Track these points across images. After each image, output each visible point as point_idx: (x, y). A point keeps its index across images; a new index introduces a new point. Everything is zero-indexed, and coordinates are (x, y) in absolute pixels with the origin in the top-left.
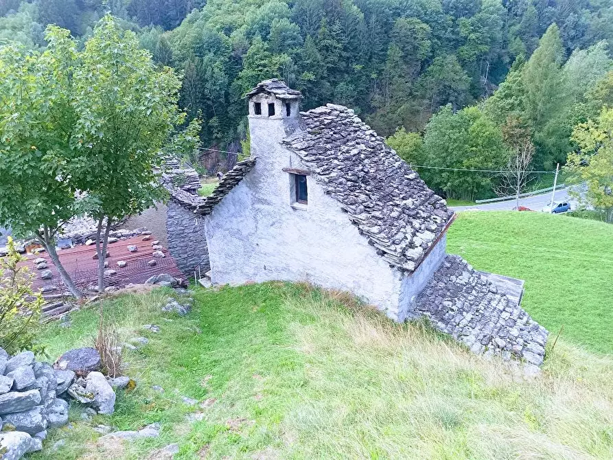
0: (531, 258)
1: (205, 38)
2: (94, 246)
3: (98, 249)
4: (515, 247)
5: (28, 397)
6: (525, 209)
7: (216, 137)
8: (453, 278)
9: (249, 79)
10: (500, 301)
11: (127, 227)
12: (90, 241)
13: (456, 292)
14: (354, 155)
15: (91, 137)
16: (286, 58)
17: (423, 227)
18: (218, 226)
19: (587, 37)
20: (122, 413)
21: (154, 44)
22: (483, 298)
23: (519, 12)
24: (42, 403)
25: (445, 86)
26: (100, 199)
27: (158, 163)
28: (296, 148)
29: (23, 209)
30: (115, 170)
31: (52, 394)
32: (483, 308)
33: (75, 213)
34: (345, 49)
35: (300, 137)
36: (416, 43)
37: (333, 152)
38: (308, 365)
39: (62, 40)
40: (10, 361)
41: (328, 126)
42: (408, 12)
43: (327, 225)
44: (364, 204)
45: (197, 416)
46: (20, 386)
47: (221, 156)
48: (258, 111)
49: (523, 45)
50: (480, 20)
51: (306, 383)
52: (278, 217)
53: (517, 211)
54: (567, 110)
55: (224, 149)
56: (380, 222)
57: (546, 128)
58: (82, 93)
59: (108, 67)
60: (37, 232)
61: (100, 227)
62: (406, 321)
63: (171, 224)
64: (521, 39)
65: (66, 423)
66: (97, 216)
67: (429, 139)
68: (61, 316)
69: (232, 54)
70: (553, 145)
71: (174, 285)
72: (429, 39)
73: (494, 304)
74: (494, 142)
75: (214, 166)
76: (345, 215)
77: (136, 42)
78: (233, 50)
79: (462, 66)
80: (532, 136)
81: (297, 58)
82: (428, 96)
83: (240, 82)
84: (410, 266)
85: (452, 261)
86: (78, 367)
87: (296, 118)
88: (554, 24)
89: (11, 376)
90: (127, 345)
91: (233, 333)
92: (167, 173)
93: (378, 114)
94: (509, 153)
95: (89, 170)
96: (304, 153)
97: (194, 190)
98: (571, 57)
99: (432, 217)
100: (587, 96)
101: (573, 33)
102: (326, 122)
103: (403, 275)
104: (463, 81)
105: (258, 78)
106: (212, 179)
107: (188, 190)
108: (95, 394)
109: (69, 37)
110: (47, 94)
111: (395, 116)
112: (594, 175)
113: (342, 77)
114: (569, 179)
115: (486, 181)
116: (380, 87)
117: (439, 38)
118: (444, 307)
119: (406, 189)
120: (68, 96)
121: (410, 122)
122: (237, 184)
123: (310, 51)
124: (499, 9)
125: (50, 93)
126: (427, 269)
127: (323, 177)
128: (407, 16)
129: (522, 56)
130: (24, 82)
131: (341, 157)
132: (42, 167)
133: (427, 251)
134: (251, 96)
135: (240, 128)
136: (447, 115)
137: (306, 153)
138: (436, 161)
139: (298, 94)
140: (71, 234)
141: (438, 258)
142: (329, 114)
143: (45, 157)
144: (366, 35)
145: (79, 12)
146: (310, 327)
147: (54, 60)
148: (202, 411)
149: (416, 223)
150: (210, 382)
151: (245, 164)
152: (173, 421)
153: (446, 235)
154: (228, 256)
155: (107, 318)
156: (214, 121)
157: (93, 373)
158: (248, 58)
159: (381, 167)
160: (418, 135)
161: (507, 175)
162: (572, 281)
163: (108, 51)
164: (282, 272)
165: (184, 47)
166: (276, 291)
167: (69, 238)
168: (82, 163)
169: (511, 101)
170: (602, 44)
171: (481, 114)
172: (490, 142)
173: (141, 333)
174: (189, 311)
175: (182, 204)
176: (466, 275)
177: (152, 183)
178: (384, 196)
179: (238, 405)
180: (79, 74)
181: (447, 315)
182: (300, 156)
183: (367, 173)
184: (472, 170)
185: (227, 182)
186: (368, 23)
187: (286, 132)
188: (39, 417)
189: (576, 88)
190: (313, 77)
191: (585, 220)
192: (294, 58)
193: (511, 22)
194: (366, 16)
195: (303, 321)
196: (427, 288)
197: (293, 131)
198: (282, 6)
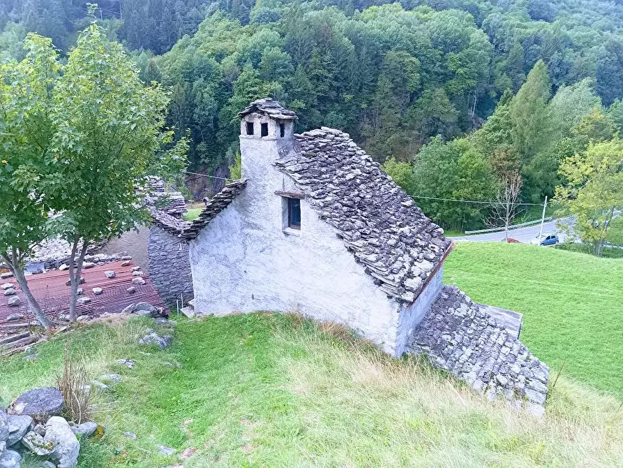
1: (196, 64)
2: (68, 272)
3: (72, 275)
4: (505, 278)
6: (514, 241)
7: (204, 162)
8: (451, 309)
9: (239, 105)
10: (499, 335)
11: (105, 252)
12: (64, 266)
13: (455, 325)
14: (350, 180)
16: (276, 86)
17: (421, 256)
18: (203, 251)
19: (571, 75)
22: (482, 331)
23: (506, 48)
25: (434, 118)
28: (290, 170)
31: (1, 446)
32: (482, 343)
33: (47, 234)
34: (336, 79)
35: (294, 160)
36: (405, 75)
37: (328, 176)
38: (304, 410)
39: (43, 49)
41: (323, 149)
42: (398, 46)
43: (320, 253)
44: (360, 230)
47: (208, 181)
48: (250, 130)
49: (510, 82)
50: (468, 56)
51: (302, 431)
52: (269, 243)
53: (506, 242)
54: (554, 143)
55: (212, 174)
56: (377, 250)
57: (533, 161)
61: (75, 250)
62: (404, 356)
63: (154, 249)
64: (508, 75)
67: (419, 169)
68: (26, 348)
69: (222, 80)
70: (541, 179)
71: (154, 315)
72: (419, 72)
73: (493, 338)
74: (483, 174)
75: (200, 191)
76: (340, 242)
78: (224, 76)
79: (450, 99)
80: (520, 169)
81: (287, 87)
82: (417, 127)
83: (229, 108)
84: (409, 297)
85: (450, 292)
86: (37, 411)
87: (290, 140)
90: (97, 383)
92: (151, 195)
93: (368, 144)
94: (497, 185)
95: (65, 187)
96: (298, 175)
97: (179, 214)
98: (558, 93)
99: (430, 246)
100: (573, 131)
101: (557, 70)
102: (321, 145)
103: (401, 306)
104: (451, 114)
106: (197, 204)
107: (173, 214)
108: (54, 444)
111: (384, 145)
112: (581, 208)
113: (333, 107)
114: (556, 212)
115: (475, 213)
116: (370, 117)
117: (428, 72)
118: (443, 341)
119: (403, 216)
121: (400, 152)
122: (226, 207)
123: (301, 79)
124: (485, 46)
126: (425, 300)
127: (318, 201)
128: (398, 50)
129: (509, 91)
131: (336, 181)
133: (426, 281)
134: (243, 116)
135: (229, 154)
136: (437, 145)
137: (300, 176)
138: (426, 191)
139: (292, 115)
140: (44, 258)
141: (435, 290)
142: (324, 137)
144: (357, 66)
146: (302, 363)
149: (414, 252)
150: (190, 427)
151: (235, 186)
153: (444, 263)
158: (238, 85)
159: (377, 193)
160: (408, 165)
161: (496, 206)
162: (563, 314)
164: (272, 302)
165: (174, 71)
166: (265, 322)
167: (42, 262)
168: (57, 180)
169: (499, 134)
170: (586, 81)
171: (470, 146)
172: (479, 174)
173: (114, 369)
174: (170, 344)
175: (167, 228)
176: (464, 307)
177: (133, 204)
178: (381, 223)
179: (224, 459)
181: (446, 349)
182: (293, 179)
183: (363, 198)
184: (462, 200)
185: (215, 205)
186: (358, 55)
187: (280, 154)
189: (563, 122)
190: (303, 105)
191: (573, 253)
192: (284, 86)
193: (497, 58)
194: (356, 47)
195: (295, 356)
196: (425, 320)
197: (287, 153)
198: (274, 35)
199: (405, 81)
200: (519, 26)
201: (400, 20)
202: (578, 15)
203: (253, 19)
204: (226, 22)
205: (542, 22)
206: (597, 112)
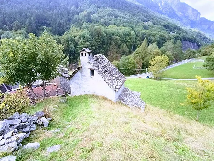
0: (142, 88)
1: (69, 38)
2: (42, 87)
3: (43, 88)
4: (138, 85)
5: (25, 124)
7: (72, 61)
8: (126, 92)
9: (80, 48)
10: (136, 97)
11: (50, 83)
12: (41, 86)
13: (127, 95)
14: (105, 65)
15: (41, 61)
17: (120, 81)
18: (73, 82)
19: (152, 42)
20: (51, 126)
21: (57, 39)
22: (132, 96)
23: (139, 36)
24: (29, 125)
25: (124, 51)
26: (44, 76)
27: (58, 67)
28: (91, 64)
29: (23, 78)
30: (47, 69)
31: (32, 123)
32: (132, 99)
33: (37, 79)
34: (102, 42)
35: (92, 61)
36: (117, 41)
37: (100, 65)
38: (95, 113)
39: (33, 37)
40: (20, 116)
41: (99, 59)
42: (116, 34)
44: (107, 76)
45: (69, 126)
46: (23, 122)
47: (73, 66)
48: (82, 55)
49: (139, 43)
50: (131, 37)
51: (95, 117)
52: (87, 80)
53: (139, 78)
54: (148, 56)
55: (74, 64)
56: (110, 80)
57: (144, 60)
58: (39, 50)
59: (45, 44)
60: (27, 84)
61: (44, 82)
62: (116, 102)
63: (62, 81)
64: (139, 41)
65: (36, 130)
66: (43, 80)
67: (120, 62)
68: (34, 104)
70: (146, 64)
71: (62, 96)
72: (120, 40)
73: (134, 98)
74: (134, 63)
75: (72, 68)
76: (103, 79)
77: (52, 38)
78: (76, 41)
79: (127, 47)
80: (142, 62)
81: (91, 43)
82: (120, 53)
83: (78, 49)
84: (117, 90)
85: (126, 89)
86: (39, 116)
87: (91, 57)
88: (146, 39)
89: (21, 119)
90: (51, 110)
91: (77, 106)
92: (60, 69)
94: (137, 65)
95: (41, 68)
96: (93, 65)
97: (67, 73)
98: (149, 46)
99: (122, 79)
100: (152, 54)
101: (149, 41)
102: (98, 58)
103: (115, 92)
104: (127, 50)
105: (82, 48)
106: (71, 71)
107: (66, 74)
108: (43, 122)
109: (35, 36)
110: (29, 50)
111: (113, 57)
112: (154, 70)
113: (101, 48)
114: (149, 71)
115: (132, 72)
116: (110, 51)
117: (122, 40)
118: (124, 99)
119: (116, 73)
120: (35, 50)
121: (116, 58)
122: (78, 72)
123: (94, 42)
124: (134, 35)
125: (30, 50)
126: (121, 90)
127: (98, 70)
128: (116, 35)
129: (139, 45)
130: (23, 47)
131: (102, 66)
132: (29, 68)
133: (121, 87)
134: (81, 52)
135: (78, 59)
136: (124, 57)
138: (122, 67)
139: (92, 51)
140: (36, 84)
141: (123, 88)
142: (99, 56)
143: (29, 65)
144: (107, 39)
145: (38, 30)
146: (95, 104)
147: (31, 42)
148: (70, 125)
149: (118, 80)
150: (72, 118)
151: (79, 67)
152: (63, 127)
153: (124, 83)
154: (76, 89)
155: (46, 104)
156: (72, 57)
157: (42, 117)
158: (80, 43)
159: (110, 68)
160: (118, 61)
161: (137, 70)
162: (150, 92)
163: (45, 40)
164: (89, 92)
165: (64, 40)
166: (87, 96)
167: (36, 85)
168: (39, 67)
169: (137, 54)
170: (155, 43)
171: (131, 57)
172: (133, 63)
173: (54, 107)
174: (66, 102)
175: (64, 77)
176: (129, 91)
177: (56, 72)
178: (111, 75)
179: (79, 123)
180: (38, 45)
183: (107, 69)
184: (130, 69)
186: (107, 36)
187: (89, 60)
188: (29, 129)
189: (150, 52)
190: (95, 48)
191: (152, 80)
192: (90, 43)
193: (137, 38)
194: (106, 35)
195: (93, 103)
196: (121, 94)
197: (91, 60)
198: (88, 31)
199: (117, 42)
200: (141, 31)
201: (116, 29)
202: (154, 28)
203: (82, 28)
204: (76, 28)
205: (146, 30)
206: (157, 50)
